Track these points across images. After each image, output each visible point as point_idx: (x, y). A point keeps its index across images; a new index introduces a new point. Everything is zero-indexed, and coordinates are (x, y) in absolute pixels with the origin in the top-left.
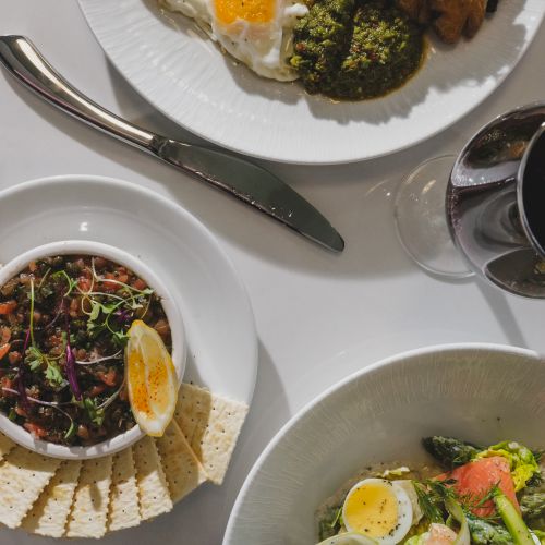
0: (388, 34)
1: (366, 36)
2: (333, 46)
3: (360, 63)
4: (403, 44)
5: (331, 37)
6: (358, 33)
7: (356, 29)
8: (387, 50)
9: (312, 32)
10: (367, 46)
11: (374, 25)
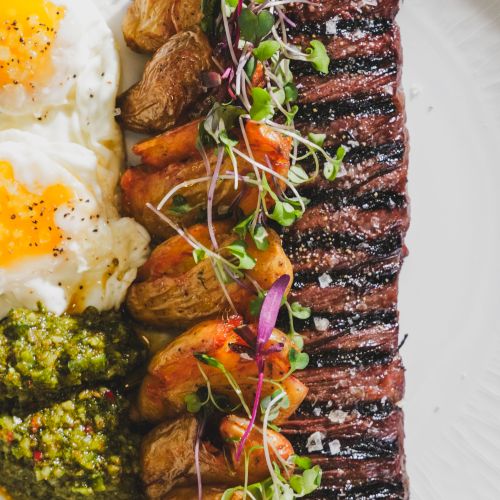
0: (87, 460)
1: (66, 426)
2: (15, 388)
3: (15, 443)
4: (86, 490)
5: (25, 378)
6: (64, 412)
7: (69, 405)
8: (59, 472)
9: (20, 343)
10: (47, 438)
11: (91, 426)
